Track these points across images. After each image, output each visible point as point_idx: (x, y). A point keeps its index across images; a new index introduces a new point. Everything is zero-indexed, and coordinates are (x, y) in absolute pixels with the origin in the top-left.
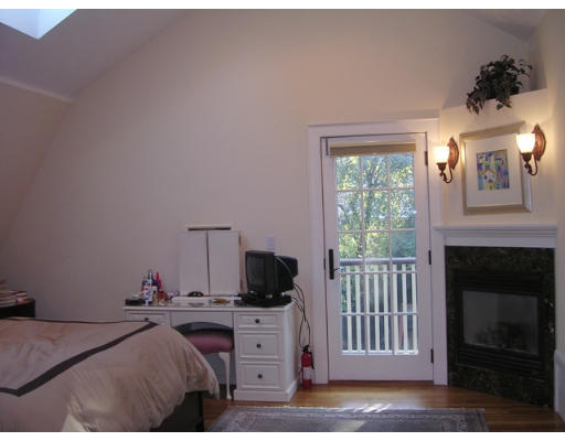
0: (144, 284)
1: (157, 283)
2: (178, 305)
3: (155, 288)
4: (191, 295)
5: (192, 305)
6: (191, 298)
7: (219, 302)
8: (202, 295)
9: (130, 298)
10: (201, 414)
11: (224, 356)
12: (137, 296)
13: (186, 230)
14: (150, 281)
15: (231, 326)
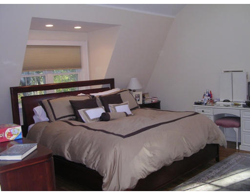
0: (204, 96)
1: (210, 95)
2: (219, 105)
3: (209, 97)
4: (224, 101)
5: (225, 106)
6: (224, 103)
7: (236, 105)
8: (229, 101)
9: (197, 101)
10: (218, 153)
11: (236, 129)
12: (200, 101)
13: (223, 72)
14: (207, 95)
15: (239, 116)
